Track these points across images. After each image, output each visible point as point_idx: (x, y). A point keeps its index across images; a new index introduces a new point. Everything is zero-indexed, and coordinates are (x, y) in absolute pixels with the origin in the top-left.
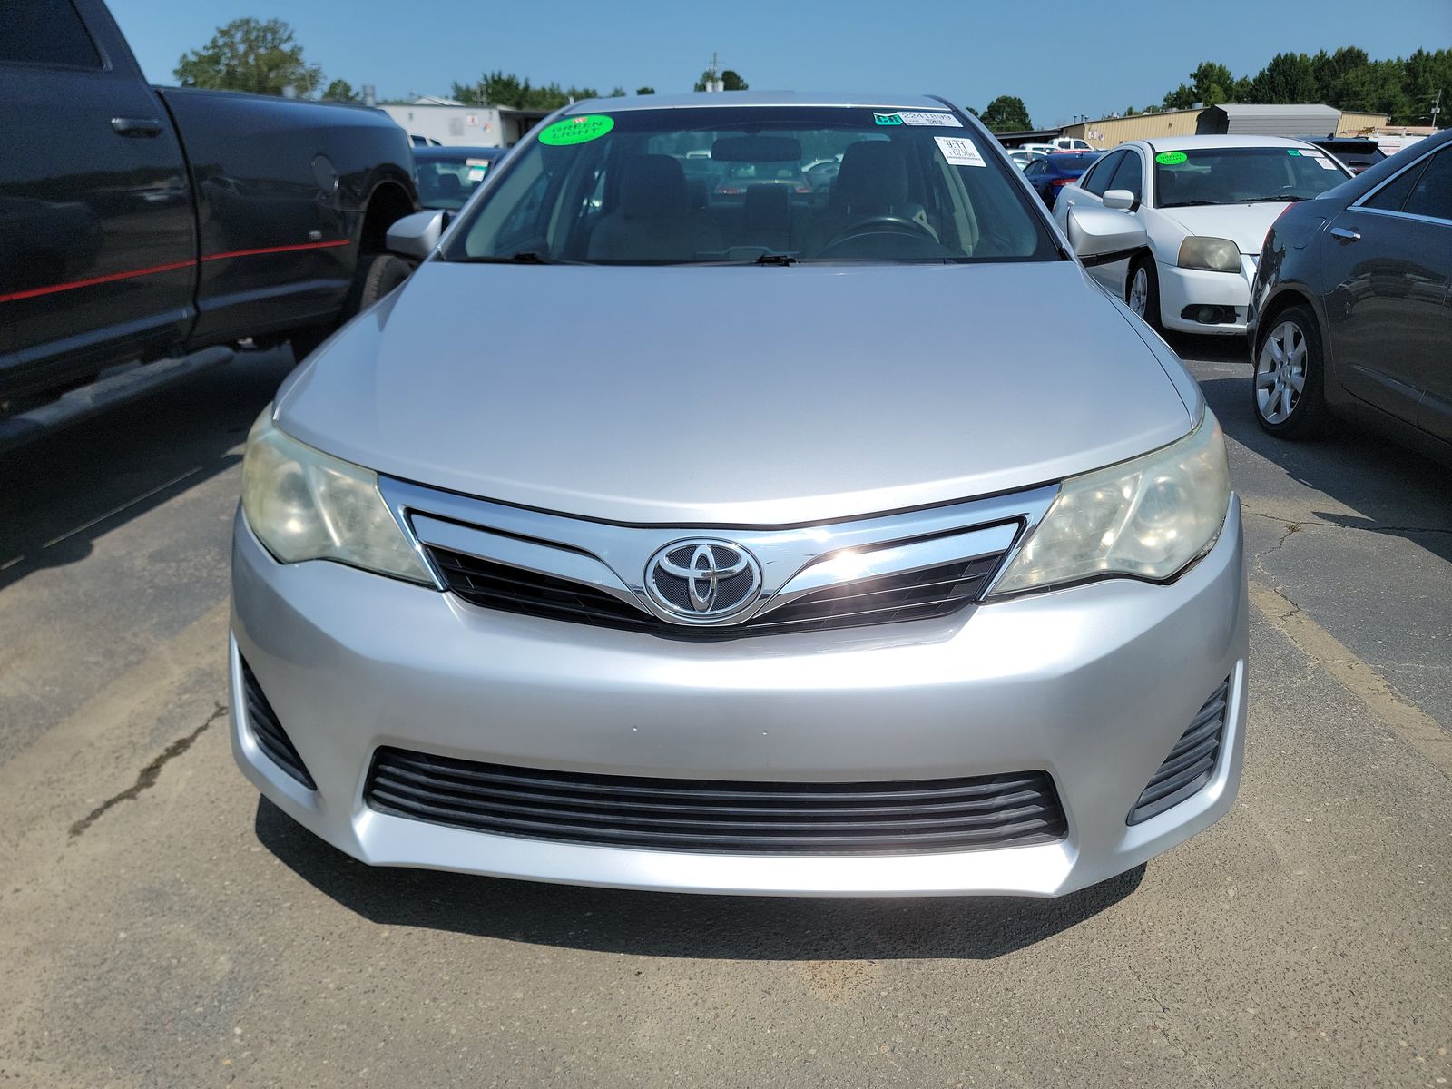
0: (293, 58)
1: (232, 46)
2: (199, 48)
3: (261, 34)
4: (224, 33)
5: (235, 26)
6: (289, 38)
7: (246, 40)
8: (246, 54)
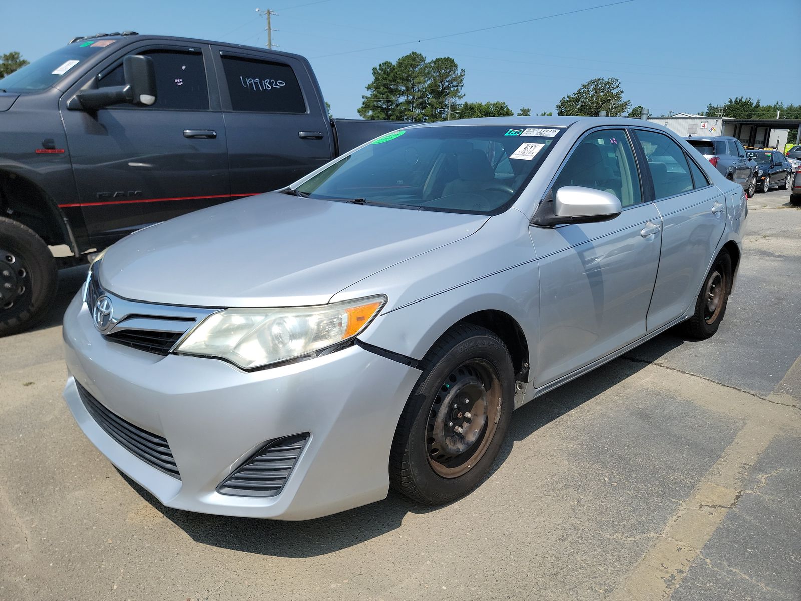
0: (618, 96)
1: (587, 93)
2: (571, 94)
3: (603, 86)
4: (584, 86)
5: (591, 83)
6: (617, 87)
7: (595, 89)
8: (593, 96)
